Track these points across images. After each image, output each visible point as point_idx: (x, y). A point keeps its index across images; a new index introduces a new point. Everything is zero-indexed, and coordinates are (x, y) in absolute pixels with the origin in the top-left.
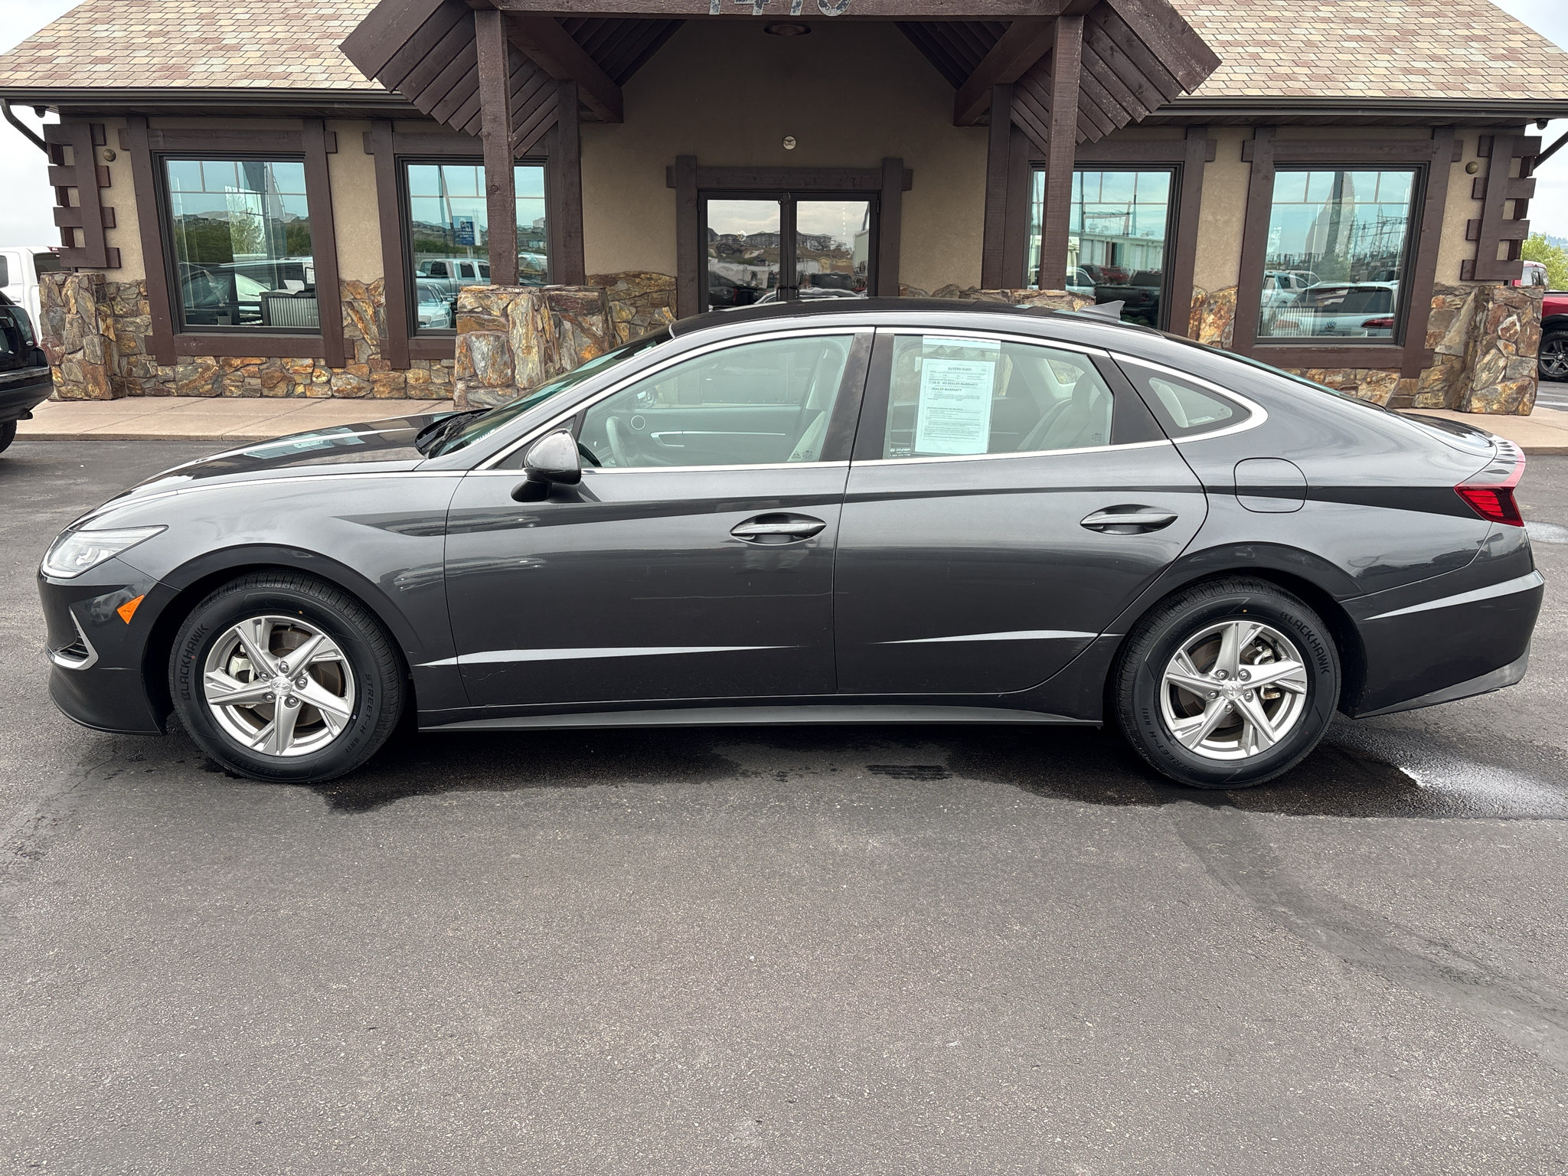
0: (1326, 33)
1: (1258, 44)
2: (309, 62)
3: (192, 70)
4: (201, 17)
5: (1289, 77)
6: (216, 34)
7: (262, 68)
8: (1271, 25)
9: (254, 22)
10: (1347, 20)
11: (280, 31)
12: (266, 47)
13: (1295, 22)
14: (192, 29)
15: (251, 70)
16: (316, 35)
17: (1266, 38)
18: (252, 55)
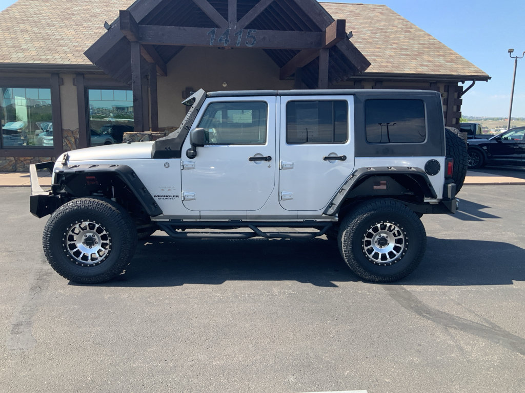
0: (395, 53)
1: (374, 56)
2: (54, 55)
3: (11, 57)
4: (12, 38)
5: (386, 67)
6: (18, 44)
7: (37, 57)
8: (378, 50)
9: (32, 41)
10: (402, 49)
11: (42, 44)
12: (38, 49)
13: (385, 49)
14: (9, 42)
15: (33, 57)
16: (55, 46)
17: (377, 54)
18: (33, 52)
